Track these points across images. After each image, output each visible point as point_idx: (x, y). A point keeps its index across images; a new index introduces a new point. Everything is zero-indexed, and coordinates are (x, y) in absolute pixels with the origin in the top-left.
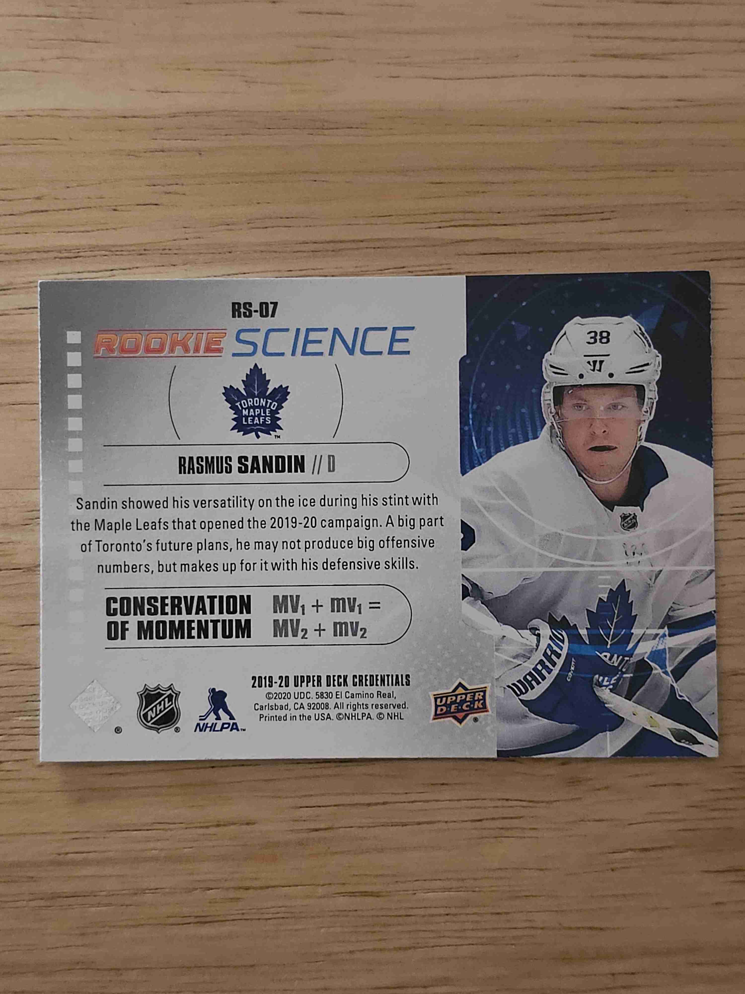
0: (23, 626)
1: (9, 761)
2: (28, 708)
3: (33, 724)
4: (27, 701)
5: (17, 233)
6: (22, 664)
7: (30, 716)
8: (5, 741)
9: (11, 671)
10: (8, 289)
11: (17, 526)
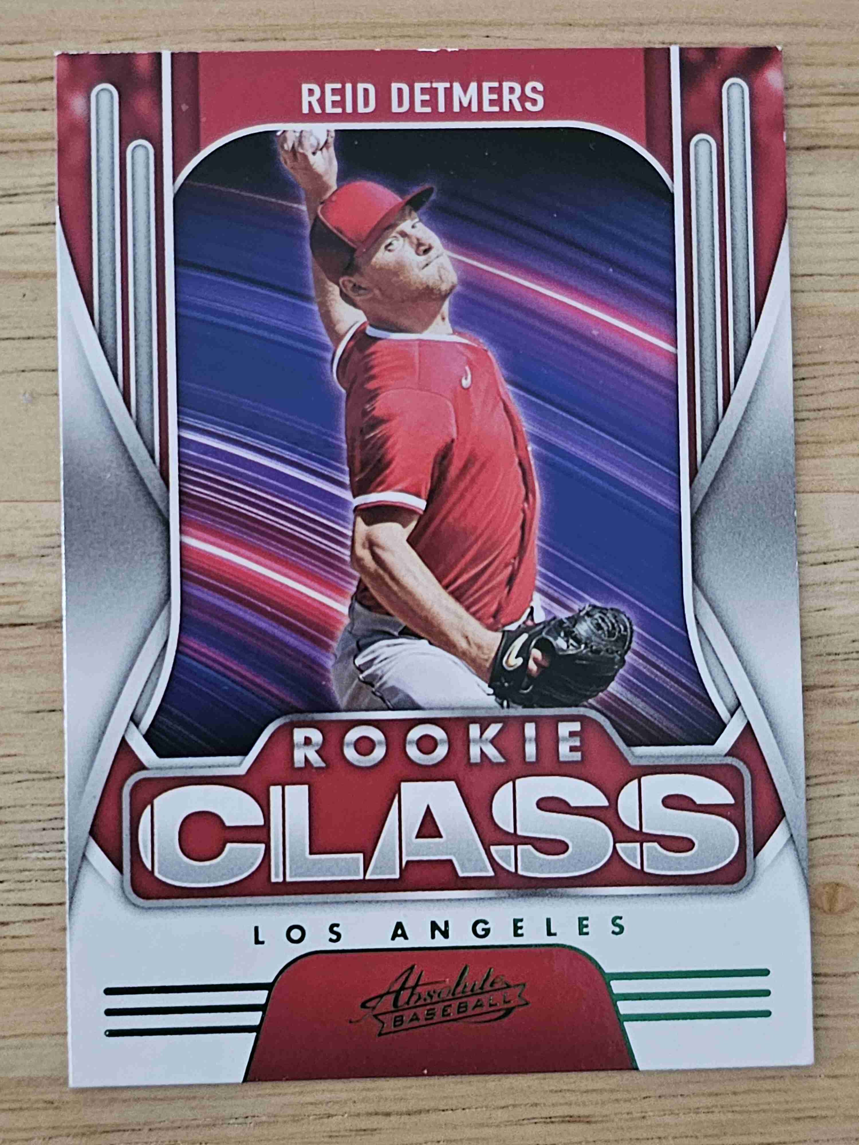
0: (38, 712)
1: (14, 923)
2: (45, 840)
3: (55, 864)
4: (44, 829)
5: (29, 110)
6: (36, 772)
7: (48, 852)
8: (10, 891)
9: (19, 782)
10: (16, 195)
11: (27, 557)
